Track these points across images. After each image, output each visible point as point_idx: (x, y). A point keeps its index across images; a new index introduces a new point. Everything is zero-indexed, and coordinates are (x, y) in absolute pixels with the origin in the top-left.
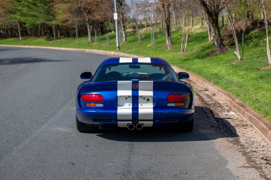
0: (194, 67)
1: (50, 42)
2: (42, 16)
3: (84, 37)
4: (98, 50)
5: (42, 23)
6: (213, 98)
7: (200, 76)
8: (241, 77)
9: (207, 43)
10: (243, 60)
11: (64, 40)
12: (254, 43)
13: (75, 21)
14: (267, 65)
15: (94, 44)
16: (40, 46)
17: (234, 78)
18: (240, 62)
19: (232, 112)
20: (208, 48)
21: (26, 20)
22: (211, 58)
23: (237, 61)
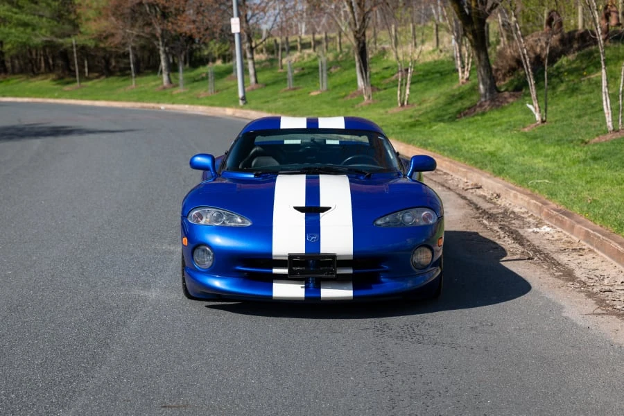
0: (438, 140)
1: (67, 88)
2: (46, 24)
3: (147, 74)
4: (192, 107)
5: (47, 41)
6: (498, 202)
7: (457, 158)
8: (550, 158)
9: (455, 87)
10: (546, 123)
11: (101, 83)
12: (568, 85)
13: (127, 36)
14: (602, 132)
15: (176, 91)
16: (43, 97)
17: (535, 161)
18: (540, 128)
19: (545, 227)
20: (461, 97)
21: (8, 34)
22: (471, 119)
23: (534, 125)
